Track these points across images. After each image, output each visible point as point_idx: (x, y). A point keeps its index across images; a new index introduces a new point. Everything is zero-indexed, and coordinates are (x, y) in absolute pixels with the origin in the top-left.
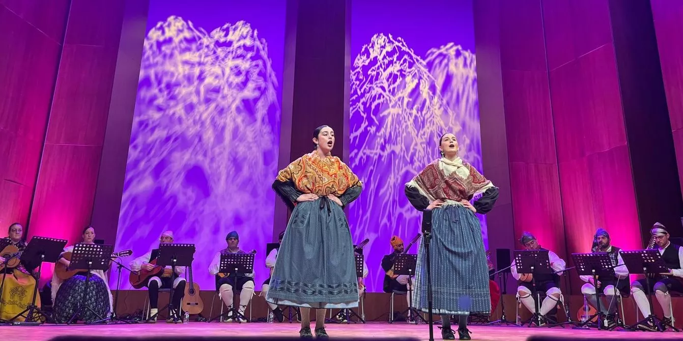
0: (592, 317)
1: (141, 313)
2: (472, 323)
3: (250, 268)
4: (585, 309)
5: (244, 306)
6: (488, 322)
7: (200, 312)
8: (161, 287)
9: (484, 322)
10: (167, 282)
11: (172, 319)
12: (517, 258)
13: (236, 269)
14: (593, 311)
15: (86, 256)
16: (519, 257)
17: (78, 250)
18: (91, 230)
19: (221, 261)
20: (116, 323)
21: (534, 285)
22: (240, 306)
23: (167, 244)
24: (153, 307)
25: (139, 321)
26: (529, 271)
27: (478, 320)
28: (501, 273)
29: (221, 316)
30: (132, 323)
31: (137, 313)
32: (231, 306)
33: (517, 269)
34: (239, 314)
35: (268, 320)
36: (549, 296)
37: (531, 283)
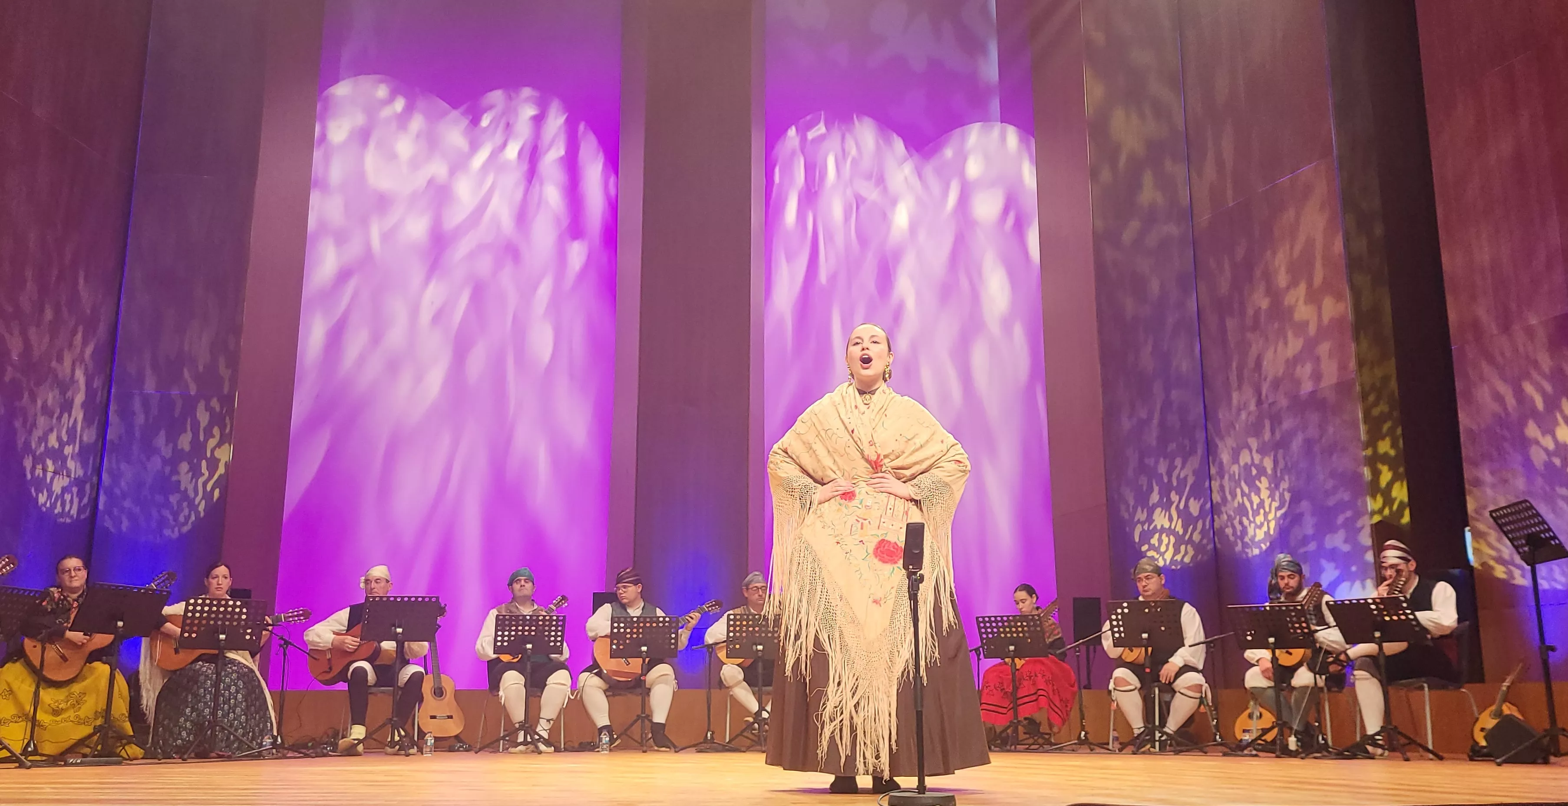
0: (1265, 731)
2: (1018, 746)
4: (1250, 716)
5: (548, 722)
6: (1051, 744)
7: (457, 732)
9: (1044, 744)
10: (387, 673)
11: (397, 747)
12: (1114, 617)
13: (529, 646)
14: (1268, 719)
15: (212, 622)
16: (1117, 614)
17: (194, 611)
18: (222, 570)
19: (496, 631)
20: (285, 757)
21: (1148, 670)
22: (541, 720)
23: (381, 597)
24: (358, 721)
25: (330, 751)
26: (1139, 643)
27: (1031, 741)
28: (1081, 646)
29: (502, 742)
30: (316, 757)
31: (328, 735)
32: (521, 722)
33: (1113, 640)
34: (537, 737)
35: (598, 747)
36: (1179, 692)
37: (1143, 666)
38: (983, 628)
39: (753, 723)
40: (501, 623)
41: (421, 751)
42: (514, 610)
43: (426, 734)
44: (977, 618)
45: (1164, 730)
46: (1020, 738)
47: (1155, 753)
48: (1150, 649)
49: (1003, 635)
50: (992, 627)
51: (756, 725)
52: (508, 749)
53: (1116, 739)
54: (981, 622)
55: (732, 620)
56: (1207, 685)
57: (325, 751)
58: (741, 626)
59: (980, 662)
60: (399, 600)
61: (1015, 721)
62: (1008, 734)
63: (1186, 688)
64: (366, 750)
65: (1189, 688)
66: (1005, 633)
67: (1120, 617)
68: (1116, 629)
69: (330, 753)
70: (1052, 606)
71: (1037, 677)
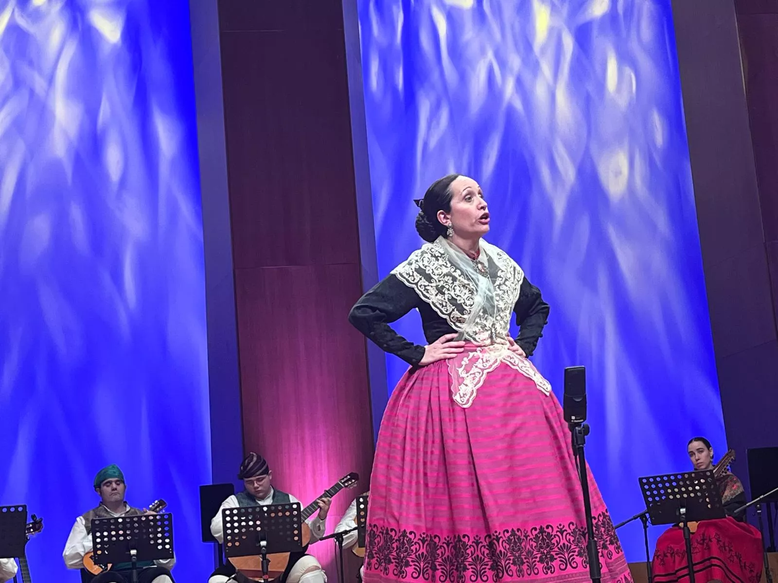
19: (94, 538)
28: (761, 503)
38: (648, 490)
42: (104, 514)
44: (641, 480)
49: (671, 497)
50: (658, 489)
54: (645, 484)
55: (362, 503)
59: (647, 529)
66: (674, 494)
70: (726, 459)
71: (711, 541)
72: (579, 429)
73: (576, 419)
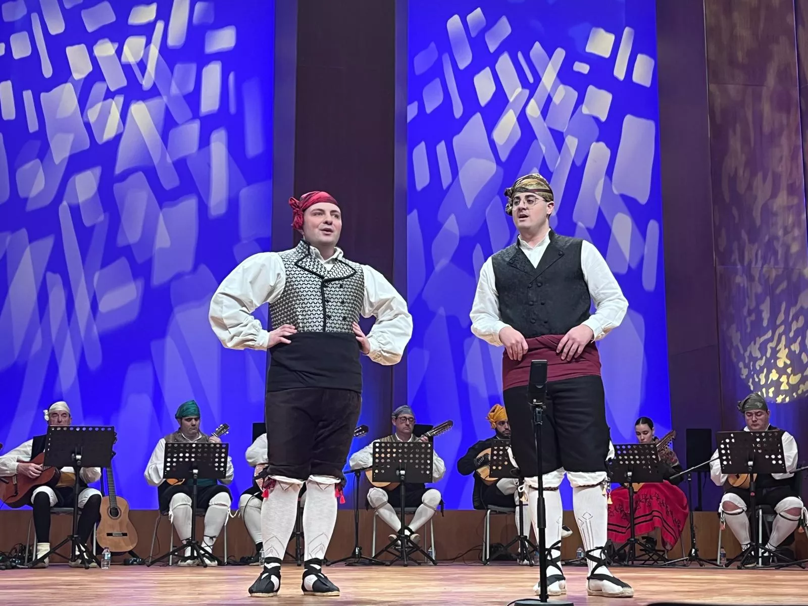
1: (23, 550)
2: (634, 562)
3: (222, 469)
5: (211, 538)
7: (130, 548)
8: (56, 505)
9: (658, 560)
10: (67, 495)
11: (80, 561)
12: (722, 446)
13: (195, 471)
16: (725, 444)
19: (166, 457)
21: (753, 494)
22: (205, 537)
23: (62, 428)
24: (43, 539)
25: (18, 564)
26: (746, 470)
27: (647, 557)
28: (692, 473)
29: (171, 556)
30: (6, 569)
31: (16, 550)
32: (188, 539)
33: (722, 467)
34: (202, 552)
35: (258, 561)
36: (780, 514)
37: (748, 490)
39: (396, 540)
40: (170, 451)
41: (99, 564)
42: (181, 439)
43: (103, 550)
45: (766, 547)
46: (636, 556)
47: (758, 568)
48: (755, 475)
49: (621, 462)
51: (399, 542)
52: (177, 562)
53: (724, 555)
55: (377, 447)
56: (805, 508)
57: (14, 564)
58: (386, 453)
60: (78, 429)
61: (633, 539)
62: (625, 551)
63: (785, 511)
64: (51, 564)
65: (789, 511)
66: (624, 460)
67: (728, 446)
68: (724, 458)
69: (19, 566)
70: (669, 437)
71: (652, 499)
72: (539, 410)
73: (537, 402)
